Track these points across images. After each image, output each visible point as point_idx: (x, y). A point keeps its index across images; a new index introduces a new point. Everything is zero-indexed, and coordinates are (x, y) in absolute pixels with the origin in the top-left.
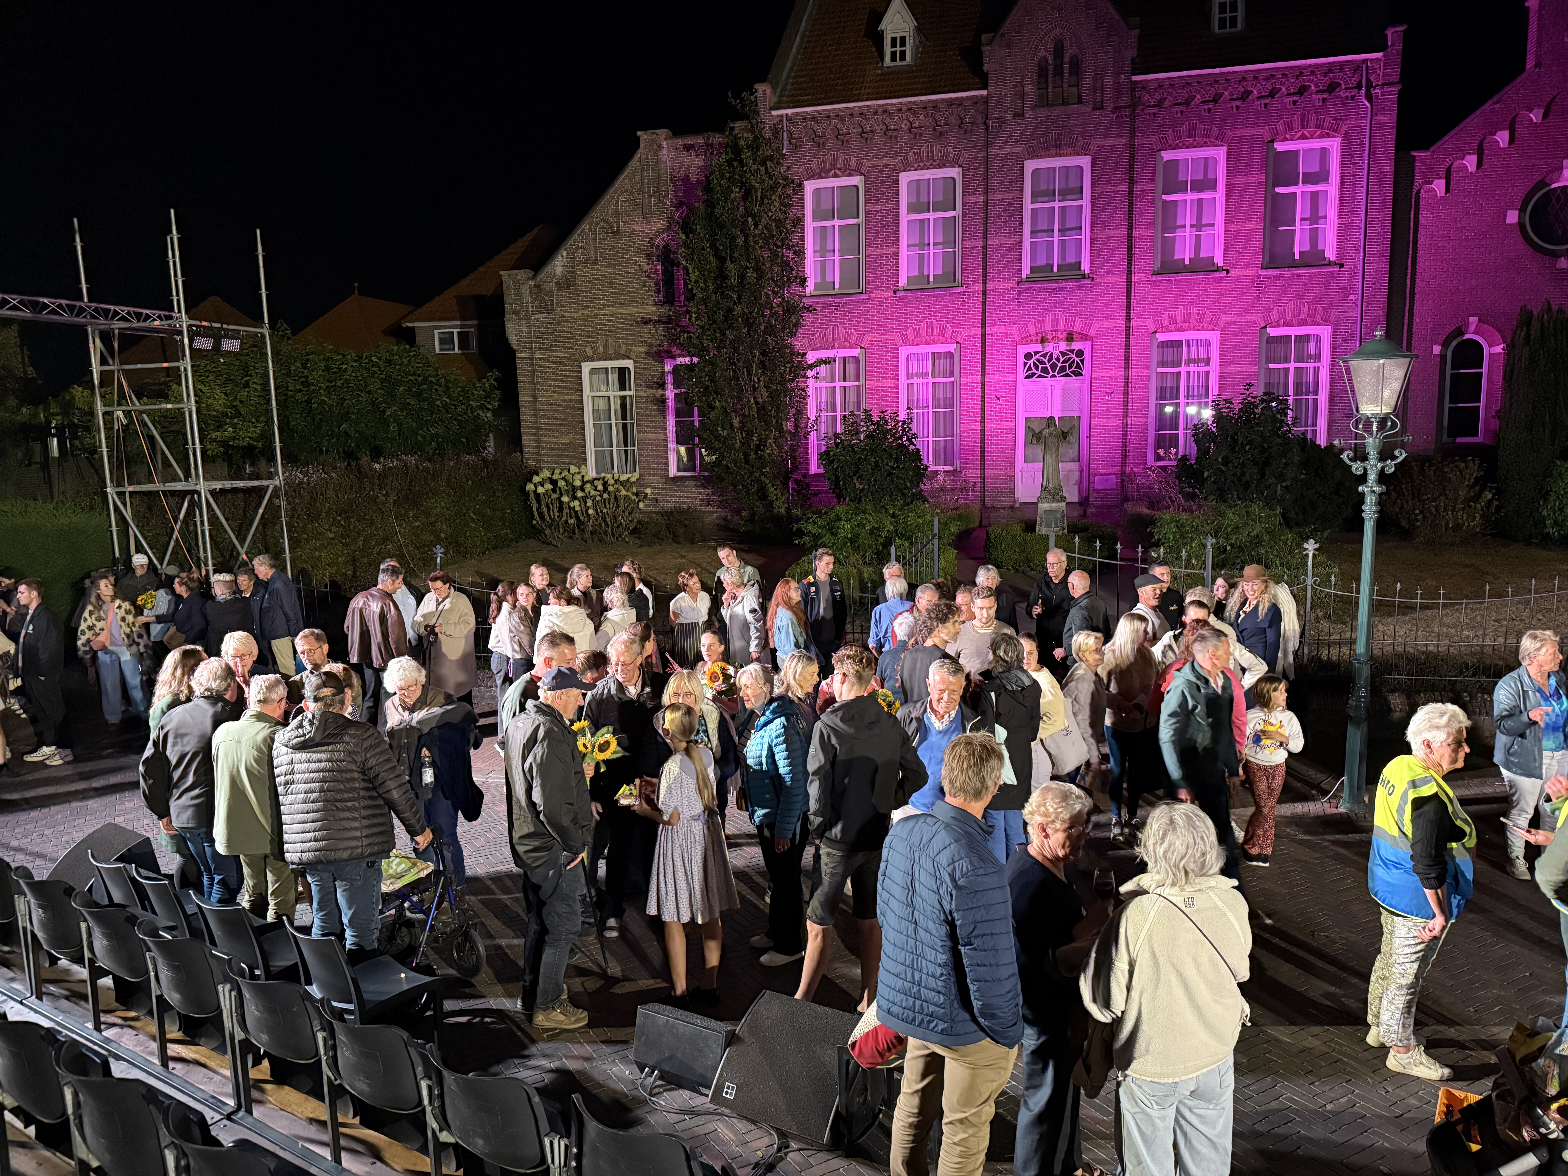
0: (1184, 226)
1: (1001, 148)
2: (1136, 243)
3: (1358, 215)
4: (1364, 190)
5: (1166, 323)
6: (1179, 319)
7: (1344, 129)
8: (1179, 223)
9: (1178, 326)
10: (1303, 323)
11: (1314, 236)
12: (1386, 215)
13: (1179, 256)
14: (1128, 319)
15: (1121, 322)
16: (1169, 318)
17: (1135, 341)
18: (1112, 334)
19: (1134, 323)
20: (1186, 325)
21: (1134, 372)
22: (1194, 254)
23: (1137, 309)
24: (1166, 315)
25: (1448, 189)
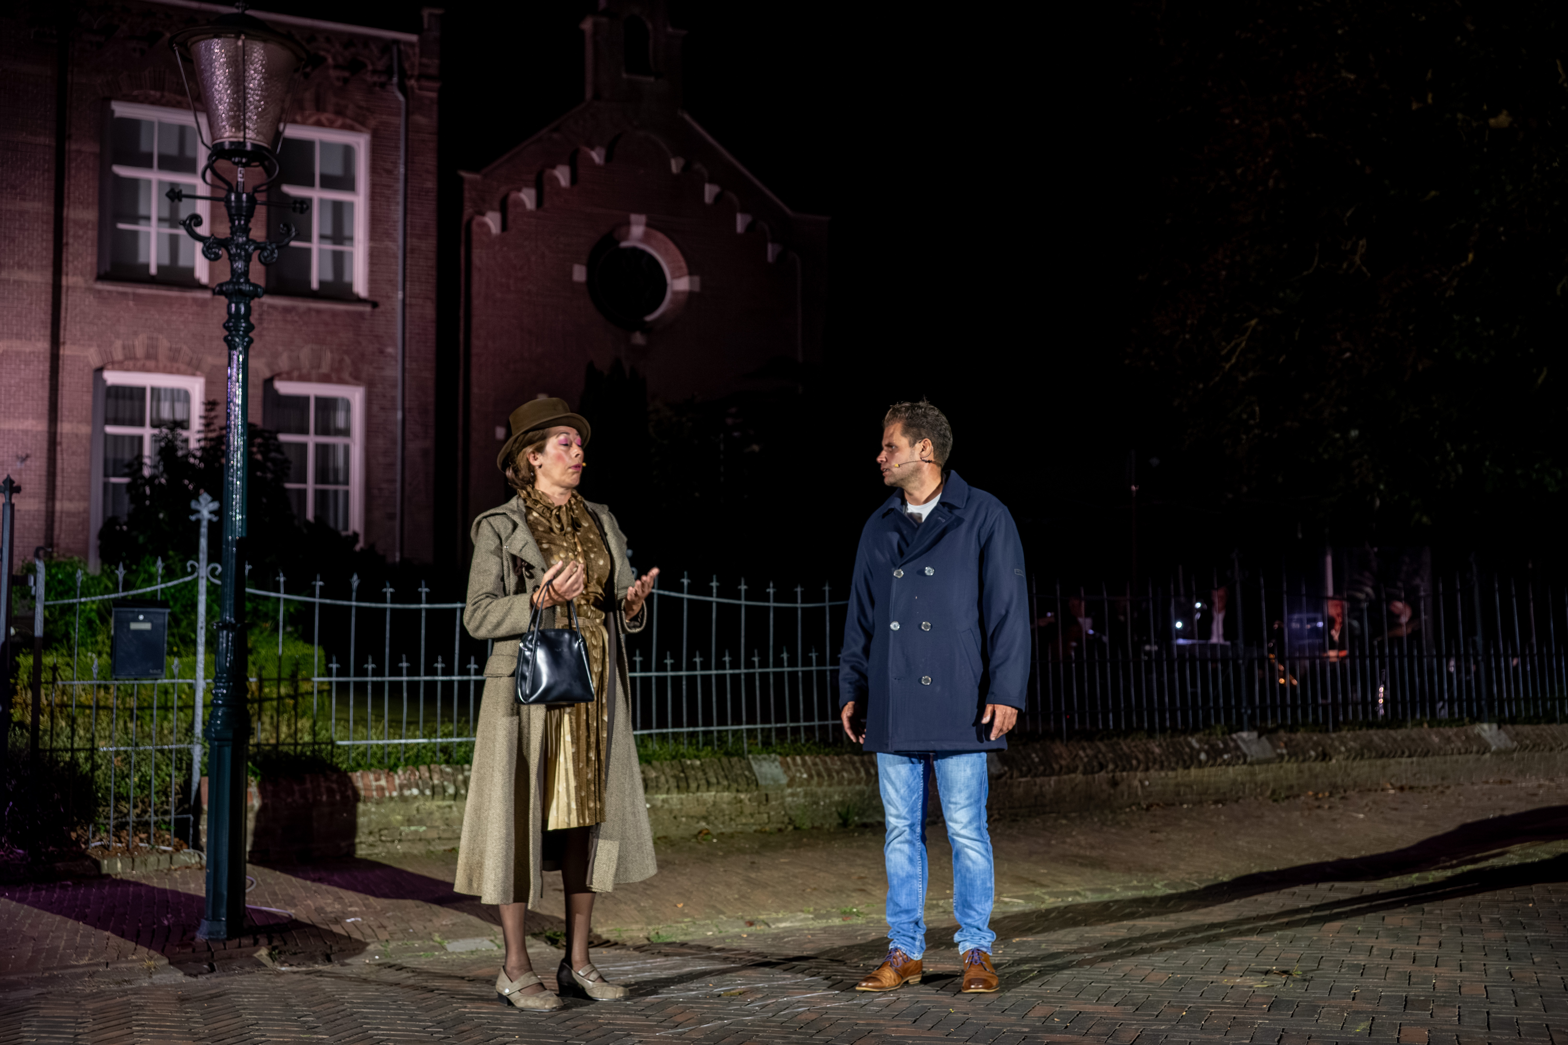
0: (148, 218)
2: (71, 230)
3: (395, 241)
4: (401, 209)
5: (118, 355)
6: (140, 352)
7: (373, 123)
8: (142, 211)
9: (139, 364)
10: (325, 379)
11: (339, 261)
12: (429, 245)
13: (142, 259)
14: (56, 342)
15: (43, 346)
16: (124, 347)
17: (66, 379)
18: (27, 363)
19: (66, 351)
20: (151, 364)
21: (65, 427)
22: (166, 261)
23: (70, 329)
24: (118, 344)
25: (504, 226)
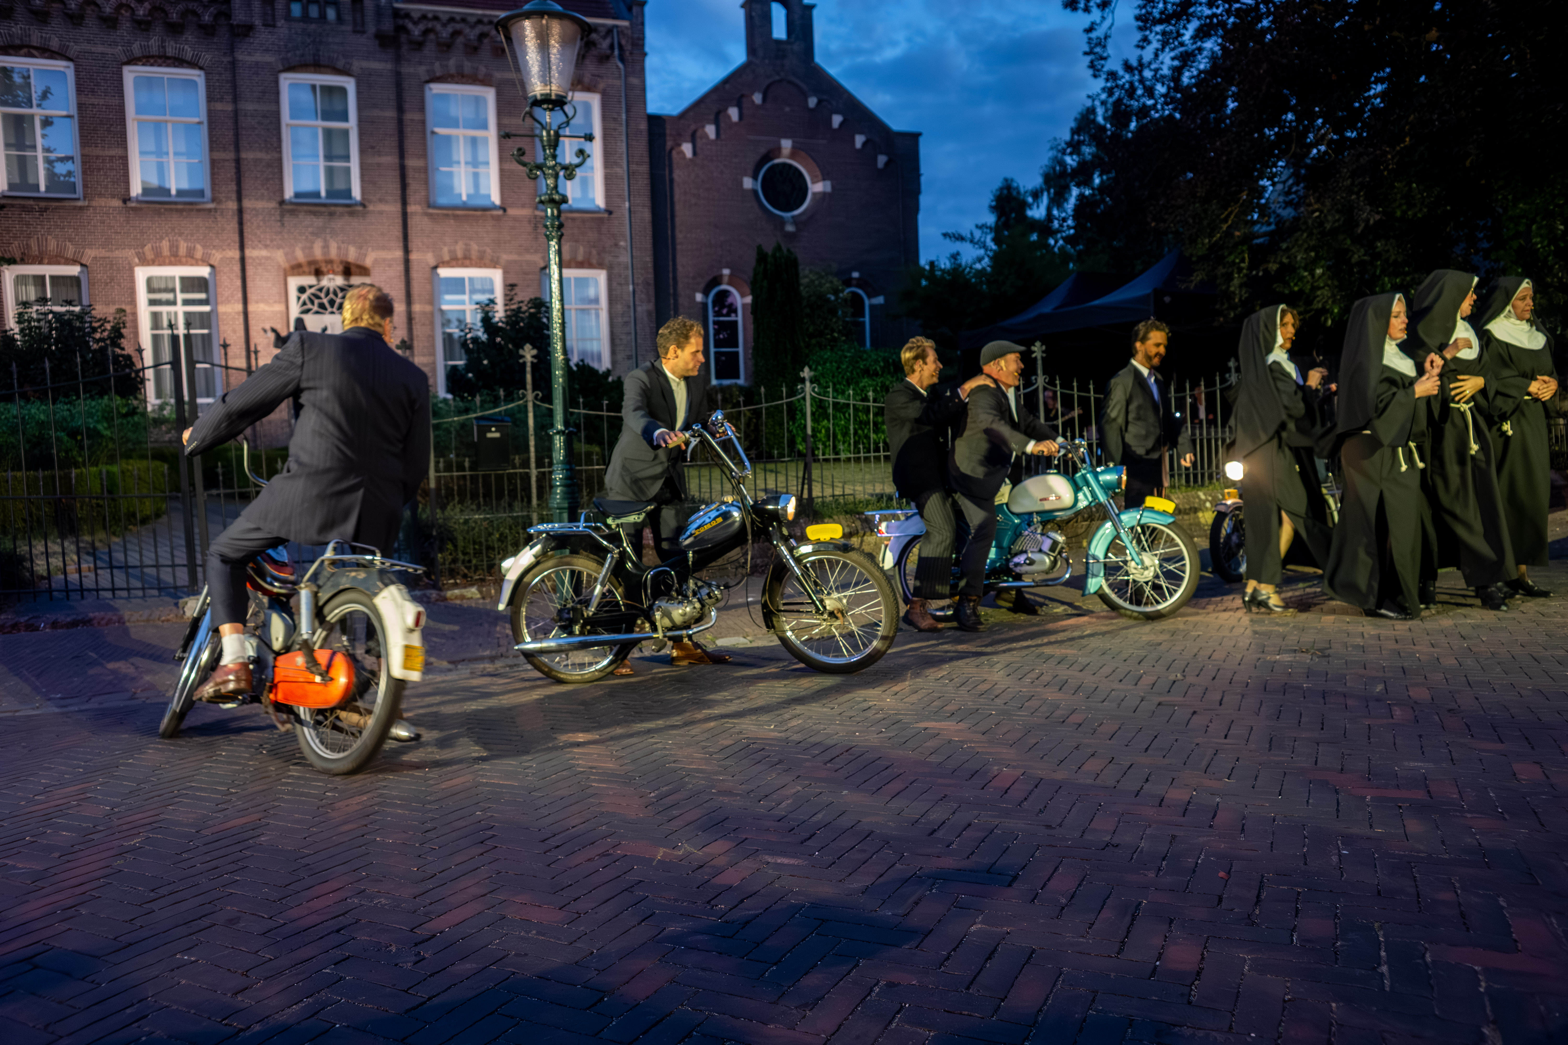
0: (458, 163)
1: (249, 54)
2: (410, 174)
3: (622, 167)
4: (624, 146)
5: (447, 258)
6: (460, 254)
7: (602, 86)
8: (455, 158)
9: (460, 263)
10: (580, 266)
12: (644, 169)
13: (457, 191)
14: (407, 251)
15: (399, 254)
16: (450, 251)
17: (415, 275)
18: (390, 266)
19: (414, 256)
20: (467, 262)
21: (417, 308)
22: (472, 191)
23: (415, 241)
24: (446, 249)
25: (695, 153)
